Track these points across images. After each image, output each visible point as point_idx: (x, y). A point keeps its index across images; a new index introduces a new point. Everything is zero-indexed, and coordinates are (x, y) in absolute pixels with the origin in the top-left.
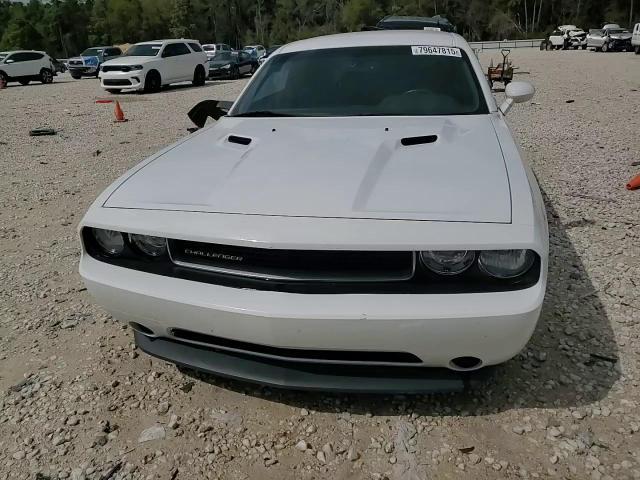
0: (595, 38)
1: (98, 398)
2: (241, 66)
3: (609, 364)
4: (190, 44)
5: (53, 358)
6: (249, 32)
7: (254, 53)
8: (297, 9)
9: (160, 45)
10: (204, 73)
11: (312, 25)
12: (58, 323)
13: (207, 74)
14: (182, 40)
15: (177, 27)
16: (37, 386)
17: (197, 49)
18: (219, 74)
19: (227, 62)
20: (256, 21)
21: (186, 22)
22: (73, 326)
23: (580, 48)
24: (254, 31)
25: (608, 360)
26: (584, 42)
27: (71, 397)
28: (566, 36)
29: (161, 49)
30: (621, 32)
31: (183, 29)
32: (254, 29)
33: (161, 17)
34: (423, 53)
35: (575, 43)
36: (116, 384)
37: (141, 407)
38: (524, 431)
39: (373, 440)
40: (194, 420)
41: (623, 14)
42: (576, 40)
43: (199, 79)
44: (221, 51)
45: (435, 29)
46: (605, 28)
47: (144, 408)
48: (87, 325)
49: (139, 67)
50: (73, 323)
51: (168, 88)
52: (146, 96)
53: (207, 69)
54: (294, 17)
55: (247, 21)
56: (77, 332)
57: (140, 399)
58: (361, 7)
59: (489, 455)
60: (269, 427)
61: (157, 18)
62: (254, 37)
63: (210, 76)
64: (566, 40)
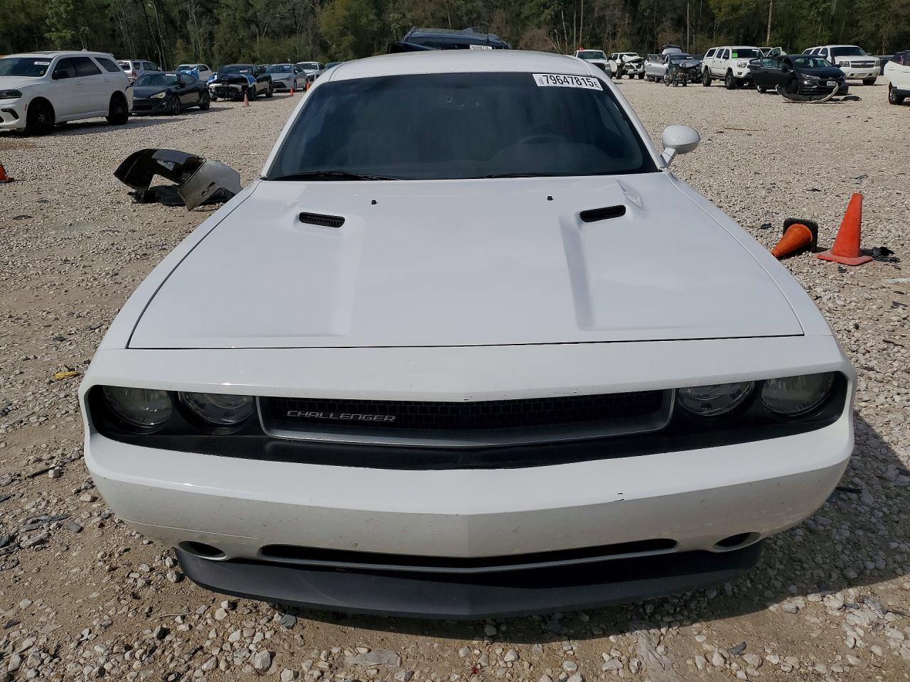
0: (655, 66)
1: (136, 665)
2: (183, 94)
3: (854, 496)
4: (98, 59)
5: (24, 603)
6: (179, 43)
7: (194, 75)
8: (251, 12)
9: (50, 60)
10: (126, 105)
11: (278, 36)
12: (12, 538)
13: (131, 107)
14: (84, 53)
15: (57, 30)
16: (15, 659)
17: (112, 68)
18: (149, 108)
19: (161, 88)
20: (190, 27)
21: (72, 23)
22: (42, 541)
23: (636, 77)
24: (188, 42)
25: (851, 491)
26: (640, 70)
27: (86, 670)
28: (618, 61)
29: (51, 65)
30: (685, 58)
31: (68, 34)
32: (187, 39)
33: (27, 14)
34: (551, 84)
35: (631, 71)
36: (164, 633)
37: (222, 666)
38: (798, 608)
39: (606, 657)
40: (322, 673)
41: (680, 36)
42: (632, 67)
43: (118, 114)
44: (142, 71)
45: (485, 47)
46: (664, 53)
47: (228, 667)
48: (69, 535)
49: (14, 94)
50: (42, 534)
51: (65, 128)
52: (31, 140)
53: (130, 98)
54: (248, 22)
55: (175, 26)
56: (54, 552)
57: (215, 652)
58: (346, 13)
59: (769, 651)
60: (446, 664)
61: (22, 15)
62: (186, 50)
63: (135, 108)
64: (620, 67)
